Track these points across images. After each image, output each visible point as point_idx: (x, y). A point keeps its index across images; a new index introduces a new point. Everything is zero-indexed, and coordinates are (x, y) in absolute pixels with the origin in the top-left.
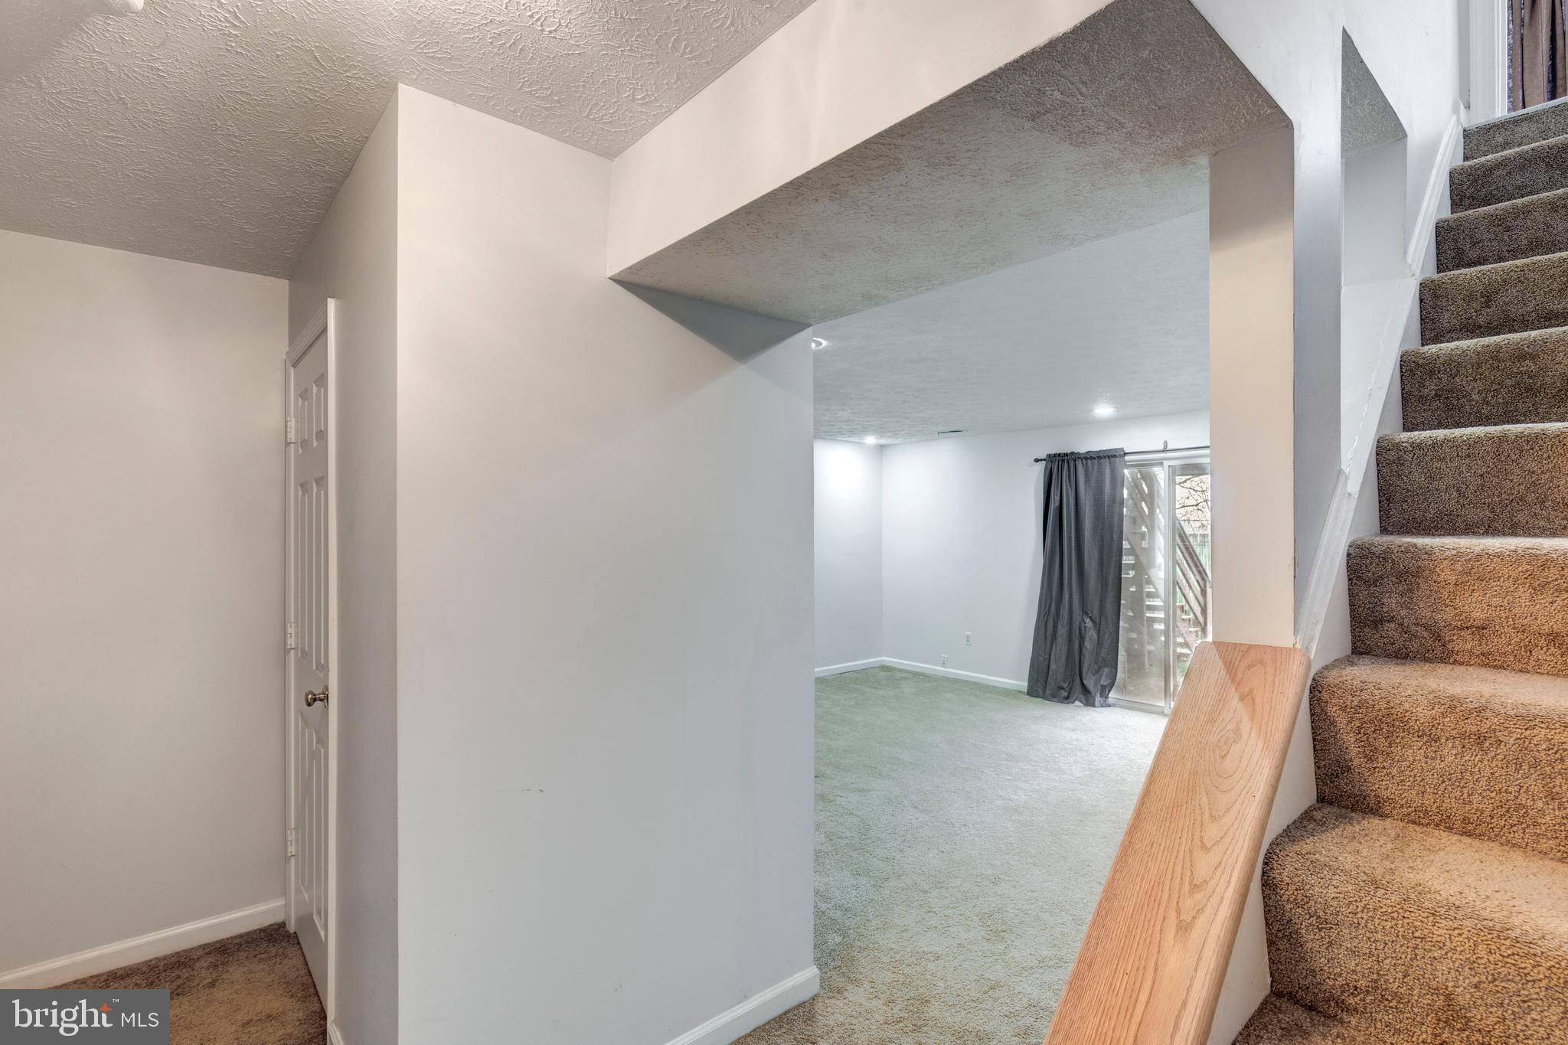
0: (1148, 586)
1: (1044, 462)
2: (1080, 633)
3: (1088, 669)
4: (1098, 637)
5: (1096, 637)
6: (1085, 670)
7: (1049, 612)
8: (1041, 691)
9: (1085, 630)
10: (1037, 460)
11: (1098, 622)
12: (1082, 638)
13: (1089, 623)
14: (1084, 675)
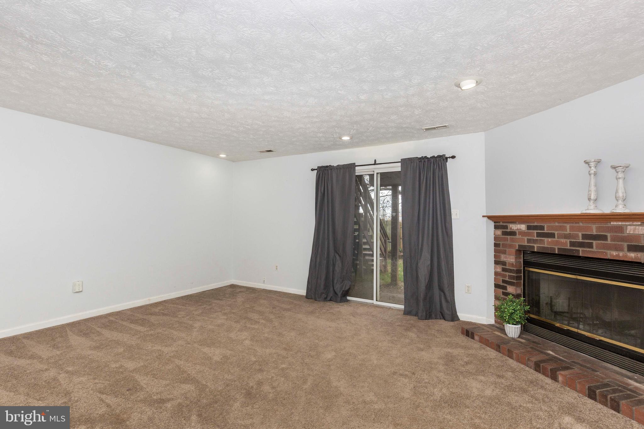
0: (364, 239)
1: (316, 171)
2: (333, 262)
3: (337, 282)
4: (342, 265)
5: (341, 264)
6: (335, 282)
7: (318, 251)
8: (313, 296)
9: (336, 261)
10: (312, 170)
11: (342, 256)
12: (334, 265)
13: (337, 257)
14: (335, 285)
